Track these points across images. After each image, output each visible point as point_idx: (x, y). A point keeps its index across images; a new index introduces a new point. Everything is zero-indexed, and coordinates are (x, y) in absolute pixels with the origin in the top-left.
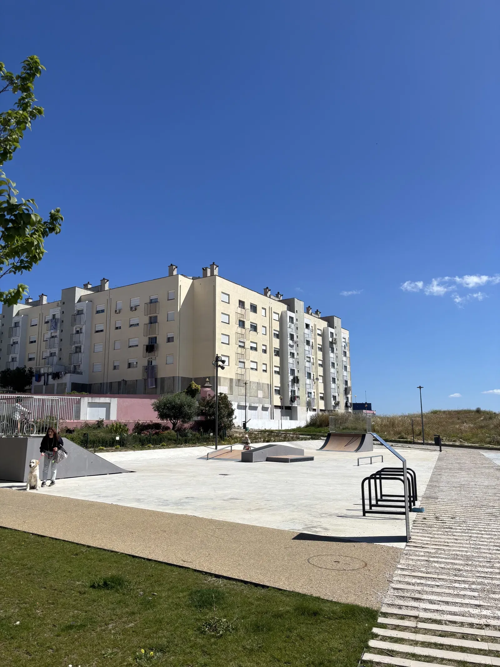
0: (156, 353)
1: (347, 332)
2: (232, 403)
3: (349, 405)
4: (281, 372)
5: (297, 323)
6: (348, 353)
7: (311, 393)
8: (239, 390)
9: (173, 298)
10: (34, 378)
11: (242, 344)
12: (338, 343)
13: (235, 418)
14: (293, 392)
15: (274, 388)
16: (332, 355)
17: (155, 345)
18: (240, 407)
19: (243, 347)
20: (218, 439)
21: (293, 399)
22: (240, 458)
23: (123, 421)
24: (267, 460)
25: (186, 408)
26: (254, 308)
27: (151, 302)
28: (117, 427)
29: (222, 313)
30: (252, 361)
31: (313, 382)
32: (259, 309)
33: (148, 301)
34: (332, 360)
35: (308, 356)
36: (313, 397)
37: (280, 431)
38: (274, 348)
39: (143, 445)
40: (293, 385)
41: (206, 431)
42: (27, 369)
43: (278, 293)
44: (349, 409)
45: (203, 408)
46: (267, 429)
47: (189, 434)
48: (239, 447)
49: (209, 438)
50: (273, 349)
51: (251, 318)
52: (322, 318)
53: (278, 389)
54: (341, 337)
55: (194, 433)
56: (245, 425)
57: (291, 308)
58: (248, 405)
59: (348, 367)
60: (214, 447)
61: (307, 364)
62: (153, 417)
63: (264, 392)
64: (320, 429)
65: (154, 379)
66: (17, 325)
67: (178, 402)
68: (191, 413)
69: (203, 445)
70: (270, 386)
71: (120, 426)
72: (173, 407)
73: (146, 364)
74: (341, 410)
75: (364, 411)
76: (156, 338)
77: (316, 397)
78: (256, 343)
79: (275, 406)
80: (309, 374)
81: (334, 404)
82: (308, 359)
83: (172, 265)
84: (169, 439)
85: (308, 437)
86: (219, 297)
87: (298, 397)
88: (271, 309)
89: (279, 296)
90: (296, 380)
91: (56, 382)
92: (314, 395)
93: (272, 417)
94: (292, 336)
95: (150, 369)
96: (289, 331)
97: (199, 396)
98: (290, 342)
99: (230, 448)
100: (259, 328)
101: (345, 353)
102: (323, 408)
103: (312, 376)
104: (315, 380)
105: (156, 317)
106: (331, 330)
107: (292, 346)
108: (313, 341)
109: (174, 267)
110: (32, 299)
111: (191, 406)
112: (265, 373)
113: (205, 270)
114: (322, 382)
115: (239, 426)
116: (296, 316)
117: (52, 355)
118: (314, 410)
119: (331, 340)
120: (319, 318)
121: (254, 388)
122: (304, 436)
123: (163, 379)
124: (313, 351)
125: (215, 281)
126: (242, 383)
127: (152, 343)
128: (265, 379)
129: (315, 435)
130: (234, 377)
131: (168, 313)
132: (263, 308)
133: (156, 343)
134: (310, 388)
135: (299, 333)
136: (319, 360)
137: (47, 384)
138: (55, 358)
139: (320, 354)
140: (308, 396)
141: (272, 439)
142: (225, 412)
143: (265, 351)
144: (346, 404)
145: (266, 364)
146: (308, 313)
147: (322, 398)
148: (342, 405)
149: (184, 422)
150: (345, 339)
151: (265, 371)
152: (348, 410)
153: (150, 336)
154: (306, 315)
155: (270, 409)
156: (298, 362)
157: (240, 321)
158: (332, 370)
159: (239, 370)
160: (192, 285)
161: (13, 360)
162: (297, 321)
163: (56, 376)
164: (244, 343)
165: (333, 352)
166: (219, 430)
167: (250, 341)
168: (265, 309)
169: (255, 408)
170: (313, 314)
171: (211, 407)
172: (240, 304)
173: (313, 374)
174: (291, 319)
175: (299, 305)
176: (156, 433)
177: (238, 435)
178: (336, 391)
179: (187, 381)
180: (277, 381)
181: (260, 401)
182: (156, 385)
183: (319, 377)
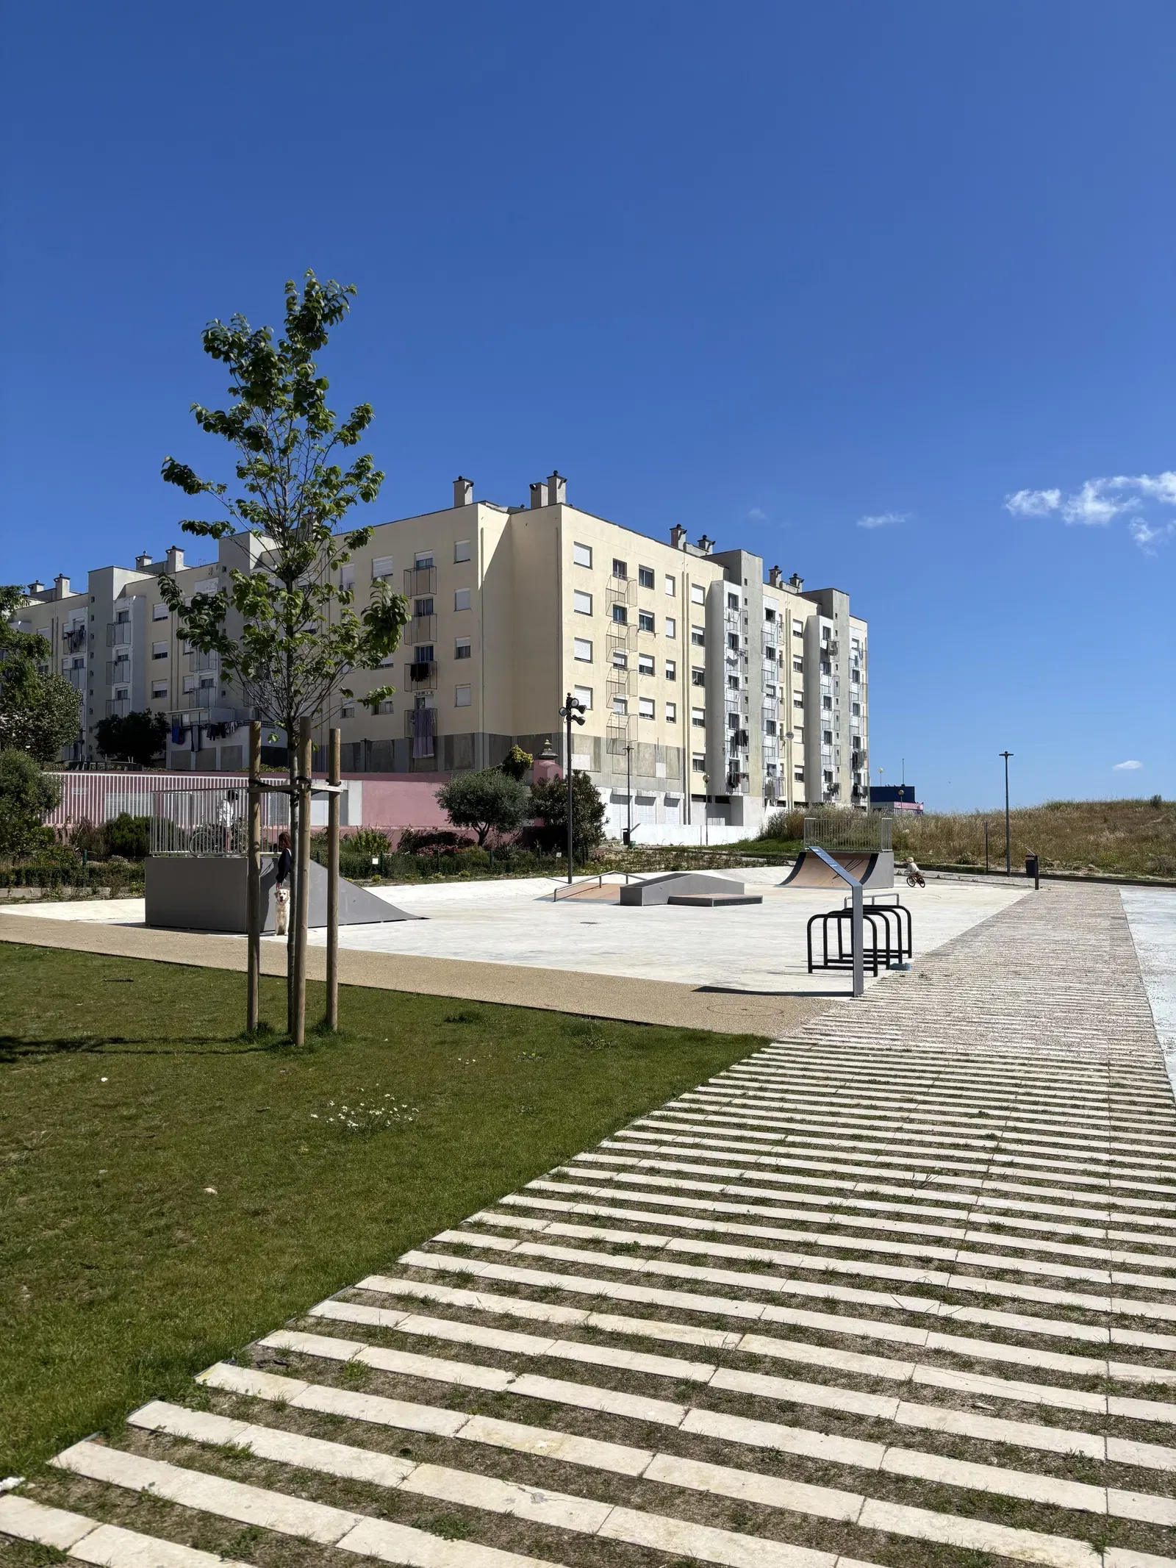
0: (433, 683)
1: (864, 625)
2: (600, 790)
3: (861, 791)
4: (708, 722)
5: (746, 608)
6: (863, 673)
7: (774, 767)
8: (615, 762)
9: (468, 558)
10: (169, 736)
11: (620, 661)
12: (840, 650)
13: (607, 822)
14: (735, 764)
15: (692, 757)
16: (825, 680)
17: (430, 663)
18: (615, 799)
19: (623, 667)
20: (572, 864)
21: (734, 780)
22: (618, 898)
23: (378, 826)
24: (669, 903)
25: (507, 803)
26: (647, 577)
27: (418, 566)
28: (367, 839)
29: (577, 591)
30: (642, 699)
31: (781, 742)
32: (659, 578)
33: (411, 565)
34: (824, 692)
35: (771, 683)
36: (778, 775)
37: (701, 848)
38: (693, 667)
39: (423, 874)
40: (734, 750)
41: (548, 848)
42: (152, 717)
43: (705, 537)
44: (862, 799)
45: (540, 802)
46: (676, 844)
47: (512, 855)
48: (617, 880)
49: (553, 862)
50: (691, 669)
51: (641, 599)
52: (807, 596)
53: (701, 758)
54: (848, 636)
55: (524, 852)
56: (626, 836)
57: (733, 574)
58: (633, 793)
59: (863, 706)
60: (566, 879)
61: (768, 703)
62: (440, 820)
63: (669, 766)
64: (789, 843)
65: (430, 739)
66: (122, 617)
67: (489, 789)
68: (517, 813)
69: (543, 876)
70: (682, 753)
71: (374, 838)
72: (480, 800)
73: (412, 707)
74: (843, 802)
75: (897, 804)
76: (431, 648)
77: (785, 776)
78: (653, 658)
79: (694, 796)
80: (772, 725)
81: (826, 791)
82: (770, 691)
83: (460, 478)
84: (475, 864)
85: (761, 860)
86: (569, 554)
87: (745, 775)
88: (685, 577)
89: (707, 544)
90: (741, 739)
91: (218, 745)
92: (782, 772)
93: (687, 820)
94: (734, 639)
95: (422, 719)
96: (728, 628)
97: (529, 775)
98: (730, 653)
99: (597, 880)
100: (659, 624)
101: (856, 674)
102: (803, 799)
103: (778, 728)
104: (785, 738)
105: (430, 601)
106: (824, 621)
107: (733, 663)
108: (783, 648)
109: (467, 484)
110: (149, 558)
111: (515, 798)
112: (671, 724)
113: (535, 489)
114: (800, 740)
115: (614, 839)
116: (744, 593)
117: (205, 684)
118: (782, 803)
119: (824, 645)
120: (798, 594)
121: (647, 756)
122: (753, 859)
123: (449, 739)
124: (782, 671)
125: (558, 518)
126: (621, 746)
127: (423, 659)
128: (671, 737)
129: (774, 857)
130: (602, 734)
131: (458, 591)
132: (668, 577)
133: (432, 659)
134: (773, 755)
135: (750, 632)
136: (796, 692)
137: (200, 749)
138: (212, 690)
139: (798, 679)
140: (768, 774)
141: (684, 864)
142: (586, 811)
143: (671, 676)
144: (855, 789)
145: (674, 705)
146: (772, 583)
147: (799, 777)
148: (846, 791)
149: (502, 830)
150: (857, 641)
151: (673, 719)
152: (859, 802)
153: (417, 644)
154: (768, 590)
155: (682, 801)
156: (747, 698)
157: (616, 607)
158: (825, 715)
159: (614, 717)
160: (509, 528)
161: (120, 695)
162: (746, 603)
163: (218, 730)
164: (625, 657)
165: (828, 672)
166: (575, 846)
167: (637, 654)
168: (673, 579)
169: (650, 801)
170: (785, 586)
171: (558, 800)
172: (615, 569)
173: (782, 725)
174: (734, 599)
175: (752, 566)
176: (447, 852)
177: (613, 857)
178: (833, 762)
179: (502, 744)
180: (698, 741)
181: (660, 785)
182: (435, 751)
183: (794, 731)
